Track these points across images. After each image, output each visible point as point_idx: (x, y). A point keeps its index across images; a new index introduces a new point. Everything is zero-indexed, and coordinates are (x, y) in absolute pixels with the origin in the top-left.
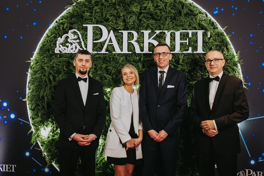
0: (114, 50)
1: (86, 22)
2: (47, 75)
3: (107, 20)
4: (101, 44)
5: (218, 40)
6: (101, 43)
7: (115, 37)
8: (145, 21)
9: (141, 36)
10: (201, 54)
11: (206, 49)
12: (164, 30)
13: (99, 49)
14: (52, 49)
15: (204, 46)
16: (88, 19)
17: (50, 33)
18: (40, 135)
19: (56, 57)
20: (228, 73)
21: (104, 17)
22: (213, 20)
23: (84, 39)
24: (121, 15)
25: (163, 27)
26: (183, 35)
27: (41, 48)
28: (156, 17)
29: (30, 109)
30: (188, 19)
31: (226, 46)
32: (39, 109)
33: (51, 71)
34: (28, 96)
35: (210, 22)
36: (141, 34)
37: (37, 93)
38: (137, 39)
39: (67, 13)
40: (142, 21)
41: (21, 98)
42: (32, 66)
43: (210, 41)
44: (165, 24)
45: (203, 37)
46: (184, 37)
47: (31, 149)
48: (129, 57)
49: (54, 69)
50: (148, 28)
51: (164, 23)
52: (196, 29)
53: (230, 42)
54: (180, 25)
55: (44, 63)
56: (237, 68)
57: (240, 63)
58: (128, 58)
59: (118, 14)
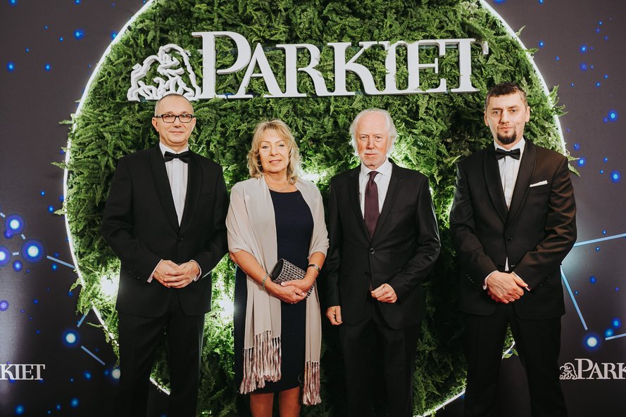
0: (266, 90)
1: (199, 26)
2: (110, 153)
3: (248, 20)
4: (236, 78)
5: (508, 61)
6: (234, 74)
7: (268, 59)
8: (337, 19)
9: (327, 55)
10: (469, 93)
11: (480, 83)
12: (382, 40)
13: (229, 89)
14: (120, 91)
15: (476, 76)
16: (204, 20)
17: (114, 54)
18: (98, 292)
19: (130, 109)
20: (532, 137)
21: (240, 14)
22: (495, 14)
23: (195, 67)
24: (281, 7)
25: (380, 34)
26: (425, 51)
27: (94, 90)
28: (362, 10)
29: (73, 233)
30: (436, 14)
31: (527, 75)
32: (94, 233)
33: (121, 143)
34: (69, 204)
35: (488, 20)
36: (327, 51)
37: (89, 195)
38: (320, 63)
39: (153, 8)
40: (329, 19)
41: (51, 209)
42: (75, 133)
43: (489, 62)
44: (383, 27)
45: (472, 55)
46: (428, 55)
47: (78, 326)
48: (301, 104)
49: (128, 137)
50: (343, 36)
51: (381, 23)
52: (455, 37)
53: (535, 67)
54: (418, 29)
55: (104, 124)
56: (551, 126)
57: (560, 113)
58: (299, 106)
59: (273, 6)
